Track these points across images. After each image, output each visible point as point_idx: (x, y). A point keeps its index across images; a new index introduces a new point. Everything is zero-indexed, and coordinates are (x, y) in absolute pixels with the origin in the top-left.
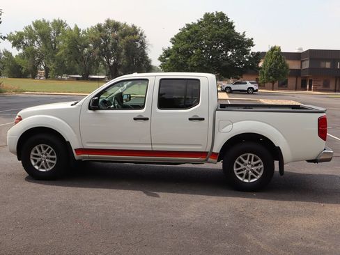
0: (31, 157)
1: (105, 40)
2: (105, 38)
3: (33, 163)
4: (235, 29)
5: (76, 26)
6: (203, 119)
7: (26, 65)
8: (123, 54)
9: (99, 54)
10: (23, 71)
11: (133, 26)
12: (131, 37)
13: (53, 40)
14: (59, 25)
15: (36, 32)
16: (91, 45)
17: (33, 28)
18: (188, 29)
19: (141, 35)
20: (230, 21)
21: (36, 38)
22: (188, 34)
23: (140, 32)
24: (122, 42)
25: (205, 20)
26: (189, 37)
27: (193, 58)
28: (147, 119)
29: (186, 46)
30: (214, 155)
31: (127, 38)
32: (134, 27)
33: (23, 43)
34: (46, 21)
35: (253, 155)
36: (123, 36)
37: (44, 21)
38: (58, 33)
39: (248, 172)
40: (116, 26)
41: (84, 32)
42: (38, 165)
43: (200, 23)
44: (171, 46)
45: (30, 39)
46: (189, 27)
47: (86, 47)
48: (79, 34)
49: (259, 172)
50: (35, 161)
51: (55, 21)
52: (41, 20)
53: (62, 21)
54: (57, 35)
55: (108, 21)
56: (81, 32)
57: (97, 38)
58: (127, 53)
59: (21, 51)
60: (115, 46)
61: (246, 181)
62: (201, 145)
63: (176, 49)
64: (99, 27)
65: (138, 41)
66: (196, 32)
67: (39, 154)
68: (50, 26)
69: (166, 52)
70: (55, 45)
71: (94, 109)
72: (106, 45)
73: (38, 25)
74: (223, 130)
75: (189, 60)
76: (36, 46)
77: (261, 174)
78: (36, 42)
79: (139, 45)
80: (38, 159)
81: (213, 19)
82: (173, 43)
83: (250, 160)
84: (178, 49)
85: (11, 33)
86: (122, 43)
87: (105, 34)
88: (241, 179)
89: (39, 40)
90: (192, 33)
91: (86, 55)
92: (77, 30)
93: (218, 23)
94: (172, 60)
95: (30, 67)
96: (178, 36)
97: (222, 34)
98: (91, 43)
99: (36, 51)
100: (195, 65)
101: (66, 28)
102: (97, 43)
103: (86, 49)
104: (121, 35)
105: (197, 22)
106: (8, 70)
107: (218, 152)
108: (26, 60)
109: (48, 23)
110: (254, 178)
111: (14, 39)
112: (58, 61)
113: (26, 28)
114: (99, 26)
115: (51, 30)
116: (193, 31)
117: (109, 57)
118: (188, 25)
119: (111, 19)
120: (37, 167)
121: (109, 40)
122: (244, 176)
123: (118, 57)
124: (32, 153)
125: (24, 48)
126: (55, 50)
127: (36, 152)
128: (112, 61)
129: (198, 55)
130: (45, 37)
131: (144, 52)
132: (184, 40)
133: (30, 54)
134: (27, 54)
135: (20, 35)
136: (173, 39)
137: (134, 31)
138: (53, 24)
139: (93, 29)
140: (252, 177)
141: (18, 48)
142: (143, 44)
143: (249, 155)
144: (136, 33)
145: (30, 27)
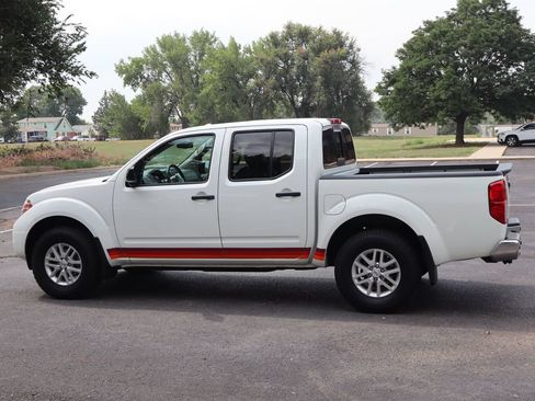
0: (47, 263)
1: (286, 62)
2: (286, 58)
3: (49, 273)
4: (521, 22)
5: (233, 39)
6: (298, 194)
7: (149, 115)
8: (317, 84)
9: (274, 88)
10: (144, 126)
11: (335, 32)
12: (332, 52)
13: (192, 68)
14: (203, 40)
15: (164, 55)
16: (260, 72)
17: (158, 49)
18: (427, 30)
19: (351, 47)
20: (510, 8)
21: (164, 67)
22: (427, 40)
23: (348, 43)
24: (315, 63)
25: (461, 10)
26: (430, 46)
27: (439, 83)
28: (212, 198)
29: (425, 62)
30: (319, 252)
31: (324, 54)
32: (338, 34)
33: (142, 77)
34: (181, 35)
35: (382, 252)
36: (317, 51)
37: (177, 35)
38: (202, 55)
39: (375, 279)
40: (305, 35)
41: (248, 50)
42: (57, 275)
43: (450, 17)
44: (397, 63)
45: (154, 69)
46: (430, 26)
47: (251, 76)
48: (237, 54)
49: (395, 279)
50: (52, 269)
51: (196, 34)
52: (172, 35)
53: (208, 33)
54: (201, 59)
55: (289, 27)
56: (241, 51)
57: (269, 59)
58: (326, 83)
59: (139, 91)
60: (303, 70)
61: (374, 295)
62: (297, 237)
63: (406, 70)
64: (274, 40)
65: (345, 58)
66: (444, 34)
67: (57, 258)
68: (188, 43)
69: (388, 76)
70: (197, 77)
71: (133, 186)
72: (287, 71)
73: (166, 43)
74: (331, 211)
75: (431, 88)
76: (166, 81)
77: (397, 283)
78: (164, 74)
79: (348, 66)
80: (57, 267)
81: (476, 8)
82: (401, 58)
83: (378, 260)
84: (410, 69)
85: (122, 61)
86: (315, 66)
87: (285, 51)
88: (365, 292)
89: (169, 69)
90: (435, 37)
91: (251, 91)
92: (235, 47)
93: (487, 13)
94: (399, 91)
95: (155, 118)
96: (409, 45)
97: (493, 34)
98: (260, 68)
99: (165, 91)
100: (443, 97)
101: (215, 46)
102: (270, 68)
103: (252, 80)
104: (313, 49)
105: (446, 16)
106: (119, 126)
107: (325, 247)
108: (147, 108)
109: (184, 40)
110: (386, 290)
111: (126, 71)
112: (204, 104)
113: (147, 51)
114: (273, 36)
115: (188, 50)
116: (437, 32)
117: (294, 91)
118: (428, 22)
119: (294, 22)
120: (54, 279)
121: (293, 60)
122: (370, 287)
123: (310, 92)
124: (48, 257)
125: (145, 87)
126: (198, 86)
127: (53, 256)
128: (300, 99)
129: (448, 77)
130: (179, 63)
131: (357, 78)
132: (420, 51)
133: (155, 95)
134: (150, 96)
135: (138, 63)
136: (400, 51)
137: (338, 41)
138: (192, 39)
139: (263, 42)
140: (384, 289)
141: (134, 86)
142: (354, 63)
143: (375, 250)
144: (342, 44)
145: (154, 49)
